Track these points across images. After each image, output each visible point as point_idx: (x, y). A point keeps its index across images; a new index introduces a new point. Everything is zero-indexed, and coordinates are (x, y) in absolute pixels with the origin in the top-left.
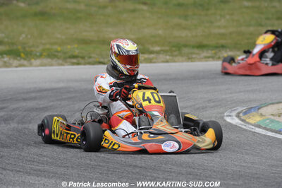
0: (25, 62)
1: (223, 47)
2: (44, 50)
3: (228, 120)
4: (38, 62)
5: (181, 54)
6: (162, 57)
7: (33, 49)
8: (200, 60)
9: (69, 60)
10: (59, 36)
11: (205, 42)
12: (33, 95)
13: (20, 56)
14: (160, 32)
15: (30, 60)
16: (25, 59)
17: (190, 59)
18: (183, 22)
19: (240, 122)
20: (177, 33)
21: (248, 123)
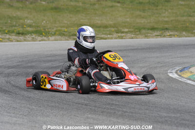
0: (45, 38)
1: (167, 29)
2: (56, 31)
3: (170, 75)
4: (53, 38)
5: (141, 34)
6: (129, 35)
7: (50, 30)
8: (153, 37)
9: (72, 37)
10: (66, 22)
11: (156, 26)
12: (50, 58)
13: (42, 34)
14: (128, 20)
15: (48, 37)
16: (45, 36)
17: (146, 37)
18: (142, 14)
19: (178, 76)
20: (138, 20)
21: (183, 77)
